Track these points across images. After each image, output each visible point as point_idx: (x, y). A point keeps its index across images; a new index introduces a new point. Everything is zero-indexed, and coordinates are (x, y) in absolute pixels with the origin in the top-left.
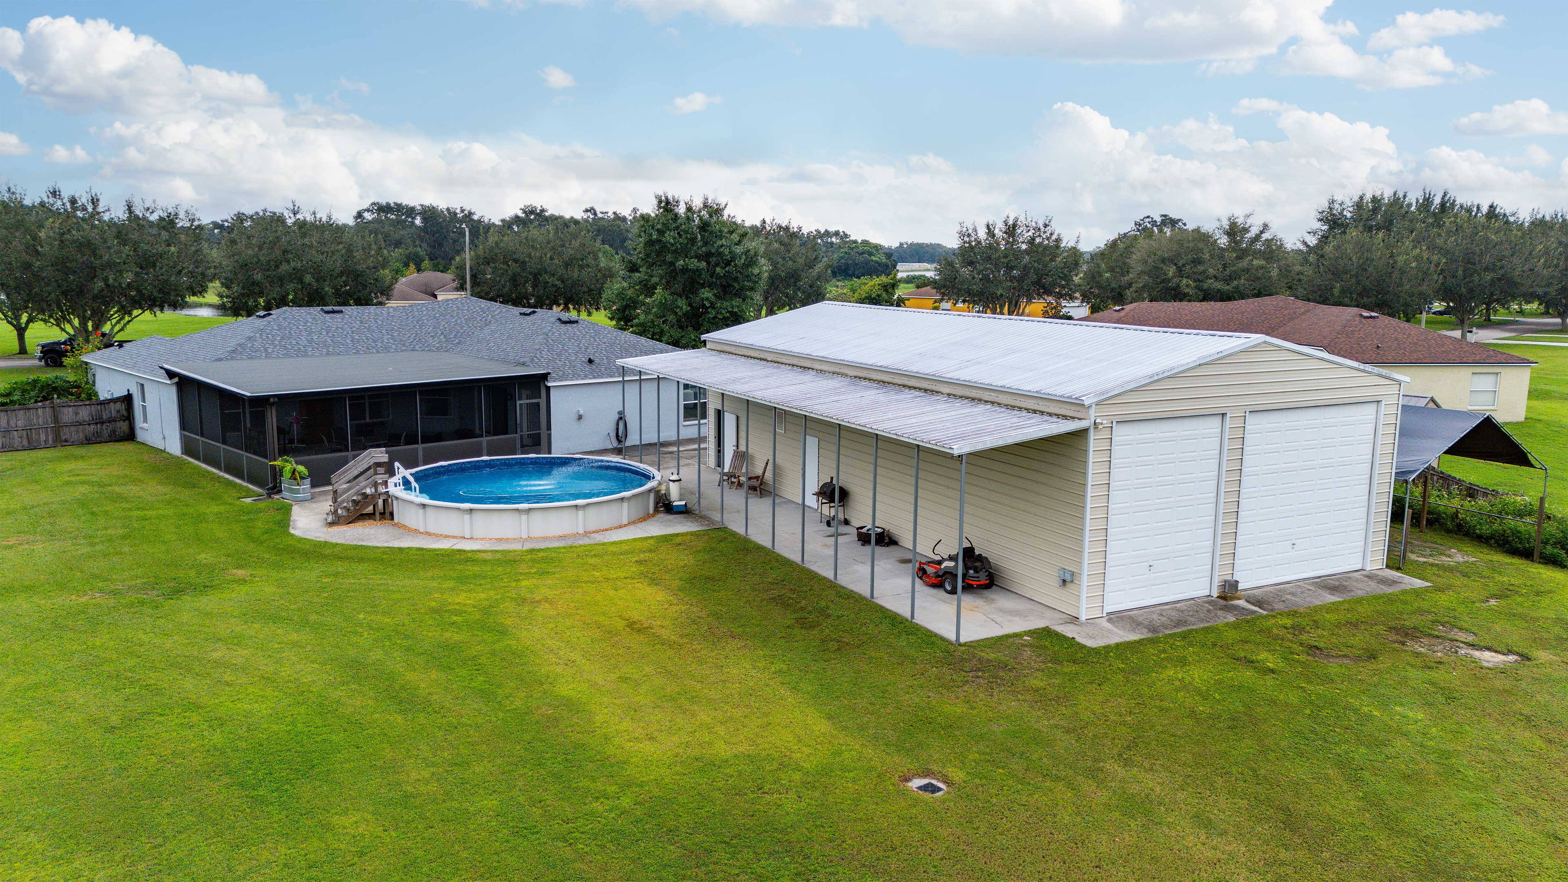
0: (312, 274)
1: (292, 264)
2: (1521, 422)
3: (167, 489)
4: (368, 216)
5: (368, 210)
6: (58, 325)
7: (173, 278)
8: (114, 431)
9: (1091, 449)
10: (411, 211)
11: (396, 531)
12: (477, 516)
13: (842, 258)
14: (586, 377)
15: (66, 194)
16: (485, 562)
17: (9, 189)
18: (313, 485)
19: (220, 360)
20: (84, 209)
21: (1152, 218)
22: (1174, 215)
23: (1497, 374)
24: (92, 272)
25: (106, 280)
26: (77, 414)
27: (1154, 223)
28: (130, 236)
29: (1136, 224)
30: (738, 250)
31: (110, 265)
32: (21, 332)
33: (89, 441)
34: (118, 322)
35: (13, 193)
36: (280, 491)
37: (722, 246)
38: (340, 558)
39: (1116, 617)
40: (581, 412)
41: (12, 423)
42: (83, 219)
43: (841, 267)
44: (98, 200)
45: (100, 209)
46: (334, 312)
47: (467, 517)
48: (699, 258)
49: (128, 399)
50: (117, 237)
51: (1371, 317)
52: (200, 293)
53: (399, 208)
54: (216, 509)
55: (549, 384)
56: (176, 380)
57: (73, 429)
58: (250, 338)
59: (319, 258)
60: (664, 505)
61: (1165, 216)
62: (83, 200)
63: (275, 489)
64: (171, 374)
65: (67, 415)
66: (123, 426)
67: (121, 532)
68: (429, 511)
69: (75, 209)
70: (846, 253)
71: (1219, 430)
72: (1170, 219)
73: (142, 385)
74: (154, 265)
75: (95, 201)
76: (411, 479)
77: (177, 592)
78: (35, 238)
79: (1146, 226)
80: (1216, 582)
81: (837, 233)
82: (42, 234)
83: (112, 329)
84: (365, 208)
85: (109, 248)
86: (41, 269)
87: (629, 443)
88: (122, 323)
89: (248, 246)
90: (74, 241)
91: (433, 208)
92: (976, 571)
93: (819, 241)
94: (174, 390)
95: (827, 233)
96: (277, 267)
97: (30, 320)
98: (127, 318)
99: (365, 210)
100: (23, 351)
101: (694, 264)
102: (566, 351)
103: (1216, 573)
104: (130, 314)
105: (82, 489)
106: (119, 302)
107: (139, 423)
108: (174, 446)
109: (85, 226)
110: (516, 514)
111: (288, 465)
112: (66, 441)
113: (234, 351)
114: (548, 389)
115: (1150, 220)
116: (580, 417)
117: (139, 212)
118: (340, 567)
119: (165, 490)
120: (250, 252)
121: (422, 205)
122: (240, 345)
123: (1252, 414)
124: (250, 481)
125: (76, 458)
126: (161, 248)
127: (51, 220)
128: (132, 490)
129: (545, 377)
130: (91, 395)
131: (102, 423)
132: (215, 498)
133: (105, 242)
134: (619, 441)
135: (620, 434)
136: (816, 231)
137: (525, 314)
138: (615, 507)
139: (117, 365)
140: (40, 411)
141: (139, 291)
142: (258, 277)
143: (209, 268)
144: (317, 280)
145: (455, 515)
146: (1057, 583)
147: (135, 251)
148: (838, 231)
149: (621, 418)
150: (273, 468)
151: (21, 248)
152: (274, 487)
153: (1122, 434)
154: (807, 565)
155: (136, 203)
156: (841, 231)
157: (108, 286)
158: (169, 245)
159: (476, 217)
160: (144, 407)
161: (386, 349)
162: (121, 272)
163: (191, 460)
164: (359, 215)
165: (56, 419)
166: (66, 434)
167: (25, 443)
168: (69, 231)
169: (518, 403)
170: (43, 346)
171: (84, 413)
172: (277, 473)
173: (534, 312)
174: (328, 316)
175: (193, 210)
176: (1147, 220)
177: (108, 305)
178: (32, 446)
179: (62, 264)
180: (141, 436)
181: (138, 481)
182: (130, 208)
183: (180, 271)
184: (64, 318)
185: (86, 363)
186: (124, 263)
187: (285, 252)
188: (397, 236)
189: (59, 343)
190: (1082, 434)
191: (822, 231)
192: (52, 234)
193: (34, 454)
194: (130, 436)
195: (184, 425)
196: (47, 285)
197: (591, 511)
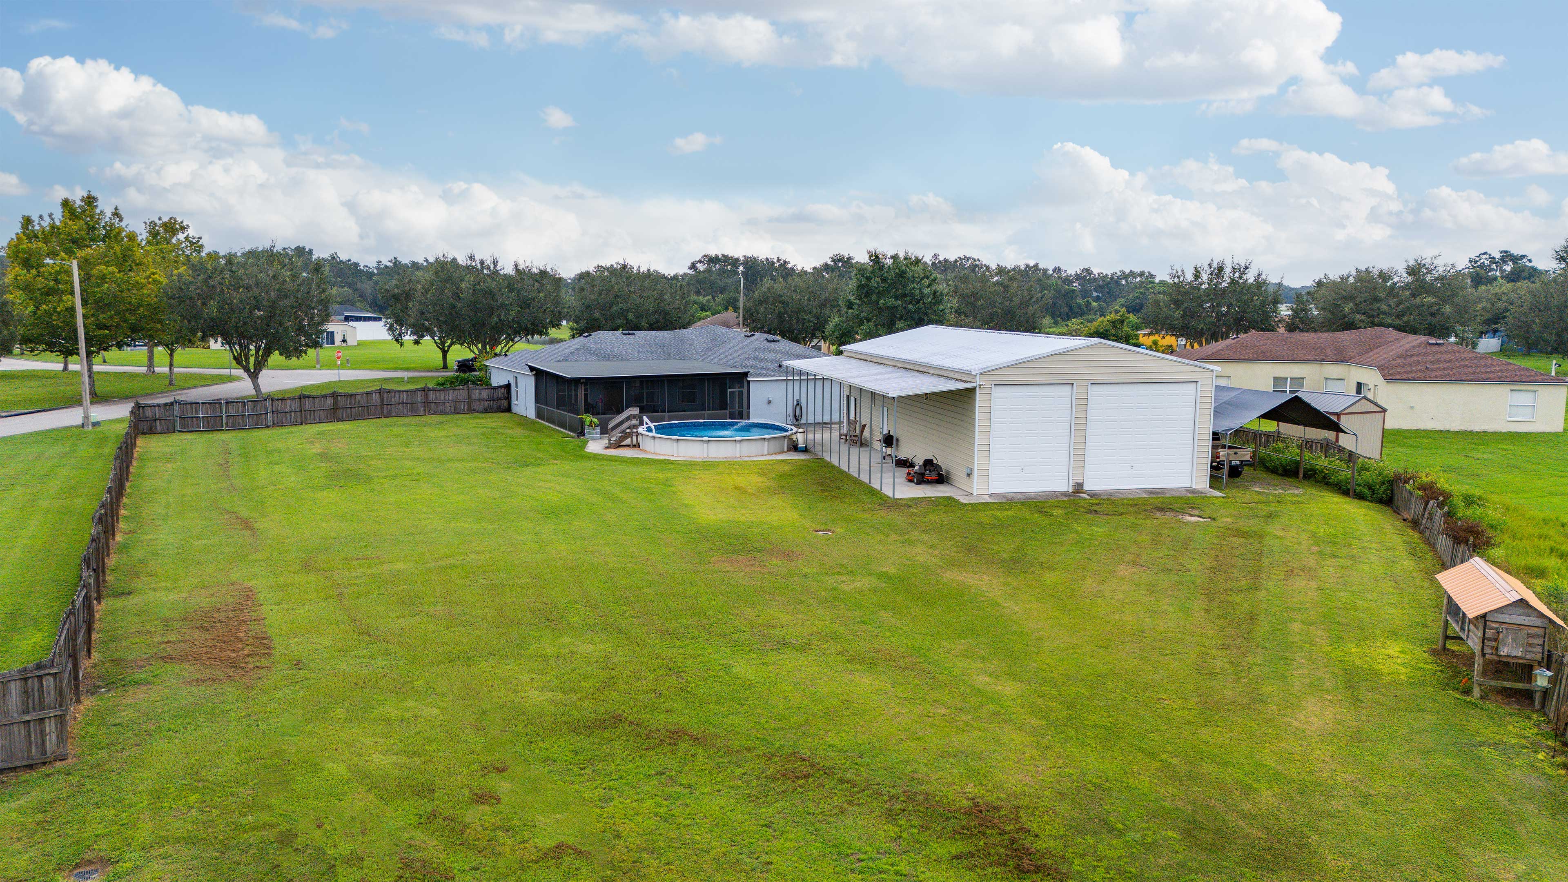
0: (633, 313)
1: (621, 305)
2: (1556, 434)
3: (526, 432)
4: (701, 267)
5: (700, 262)
6: (469, 347)
7: (540, 315)
8: (500, 406)
9: (977, 399)
10: (735, 262)
11: (639, 452)
12: (681, 444)
13: (1138, 298)
14: (774, 375)
15: (478, 258)
16: (678, 464)
17: (444, 255)
18: (602, 433)
19: (559, 361)
20: (489, 268)
21: (1490, 255)
22: (1515, 252)
23: (1535, 391)
24: (491, 311)
25: (499, 316)
26: (480, 394)
27: (1492, 260)
28: (516, 286)
29: (1471, 261)
30: (926, 291)
31: (502, 306)
32: (445, 353)
33: (486, 411)
34: (505, 346)
35: (446, 258)
36: (584, 435)
37: (913, 289)
38: (606, 460)
39: (992, 495)
40: (770, 399)
41: (447, 398)
42: (487, 275)
43: (1136, 306)
44: (497, 262)
45: (498, 268)
46: (629, 334)
47: (675, 444)
48: (897, 298)
49: (508, 386)
50: (507, 287)
51: (1437, 344)
52: (558, 326)
53: (726, 258)
54: (549, 440)
55: (749, 379)
56: (534, 372)
57: (478, 403)
58: (577, 349)
59: (639, 301)
60: (795, 448)
61: (1506, 252)
62: (488, 262)
63: (582, 433)
64: (532, 369)
65: (476, 394)
66: (505, 403)
67: (502, 445)
68: (657, 440)
69: (483, 268)
70: (1141, 293)
71: (1070, 393)
72: (1512, 255)
73: (516, 378)
74: (529, 305)
75: (495, 263)
76: (653, 427)
77: (526, 465)
78: (458, 288)
79: (1483, 263)
80: (1071, 484)
81: (1142, 274)
82: (463, 286)
83: (501, 350)
84: (698, 259)
85: (502, 294)
86: (461, 308)
87: (802, 422)
88: (508, 346)
89: (592, 293)
90: (482, 290)
91: (754, 258)
92: (930, 472)
93: (1123, 282)
94: (533, 378)
95: (1132, 274)
96: (610, 307)
97: (452, 344)
98: (511, 343)
99: (698, 262)
100: (445, 367)
101: (892, 302)
102: (766, 359)
103: (1071, 478)
104: (513, 340)
105: (482, 429)
106: (506, 332)
107: (514, 401)
108: (531, 414)
109: (489, 280)
110: (702, 443)
111: (588, 419)
112: (474, 410)
113: (567, 357)
114: (749, 382)
115: (1487, 256)
116: (770, 402)
117: (521, 267)
118: (605, 463)
119: (526, 433)
120: (593, 297)
121: (745, 256)
122: (571, 353)
123: (1093, 385)
124: (569, 430)
125: (479, 418)
126: (534, 294)
127: (468, 276)
128: (509, 431)
129: (746, 374)
130: (488, 385)
131: (494, 400)
132: (550, 436)
133: (500, 290)
134: (797, 420)
135: (797, 415)
136: (1120, 271)
137: (747, 336)
138: (759, 443)
139: (503, 366)
140: (461, 391)
141: (518, 323)
142: (597, 315)
143: (564, 308)
144: (637, 318)
145: (669, 443)
146: (966, 475)
147: (518, 296)
148: (1143, 272)
149: (798, 404)
150: (581, 419)
151: (450, 294)
152: (581, 433)
153: (997, 392)
154: (850, 473)
155: (521, 263)
156: (1146, 271)
157: (500, 320)
158: (539, 292)
159: (790, 266)
160: (517, 391)
161: (658, 358)
162: (509, 311)
163: (540, 421)
164: (693, 266)
165: (470, 397)
166: (474, 406)
167: (453, 410)
168: (479, 283)
169: (729, 390)
170: (459, 362)
171: (485, 394)
172: (582, 423)
173: (753, 335)
174: (625, 337)
175: (556, 268)
176: (1484, 256)
177: (500, 334)
178: (456, 412)
179: (473, 306)
180: (515, 409)
181: (509, 428)
182: (516, 266)
183: (545, 310)
184: (473, 343)
185: (486, 366)
186: (511, 305)
187: (617, 296)
188: (722, 284)
189: (468, 360)
190: (972, 390)
191: (1127, 271)
192: (468, 286)
193: (457, 416)
194: (508, 409)
195: (537, 401)
196: (464, 319)
197: (745, 444)
